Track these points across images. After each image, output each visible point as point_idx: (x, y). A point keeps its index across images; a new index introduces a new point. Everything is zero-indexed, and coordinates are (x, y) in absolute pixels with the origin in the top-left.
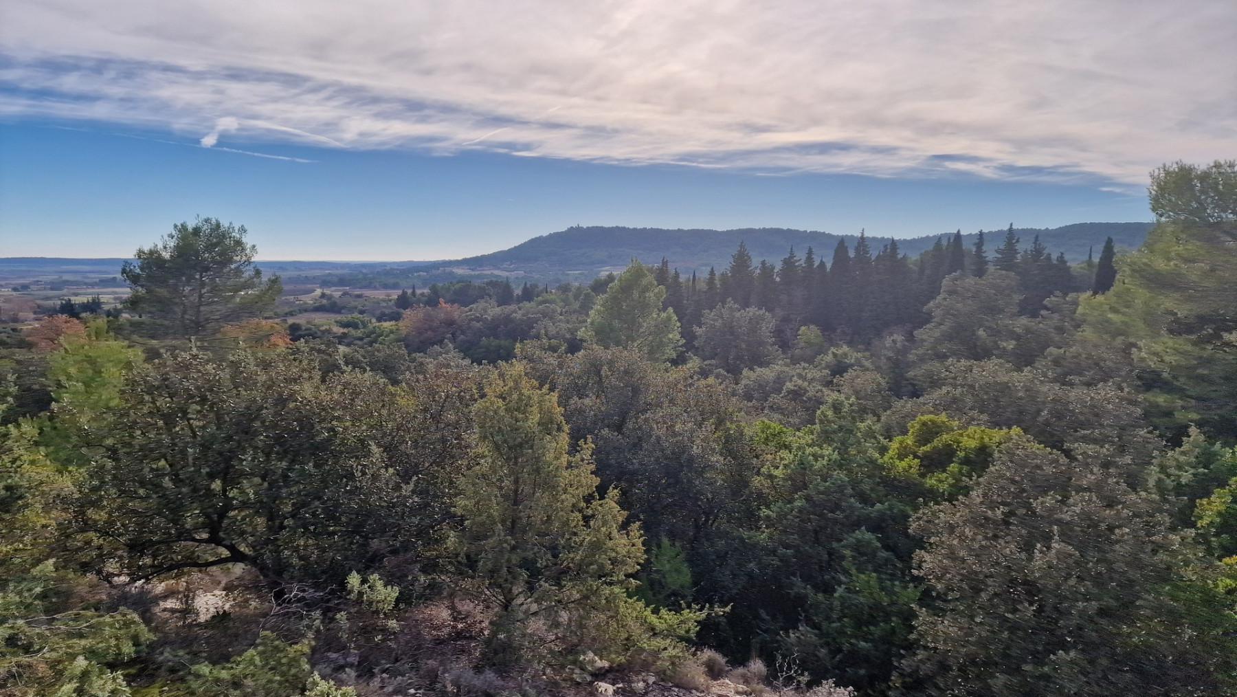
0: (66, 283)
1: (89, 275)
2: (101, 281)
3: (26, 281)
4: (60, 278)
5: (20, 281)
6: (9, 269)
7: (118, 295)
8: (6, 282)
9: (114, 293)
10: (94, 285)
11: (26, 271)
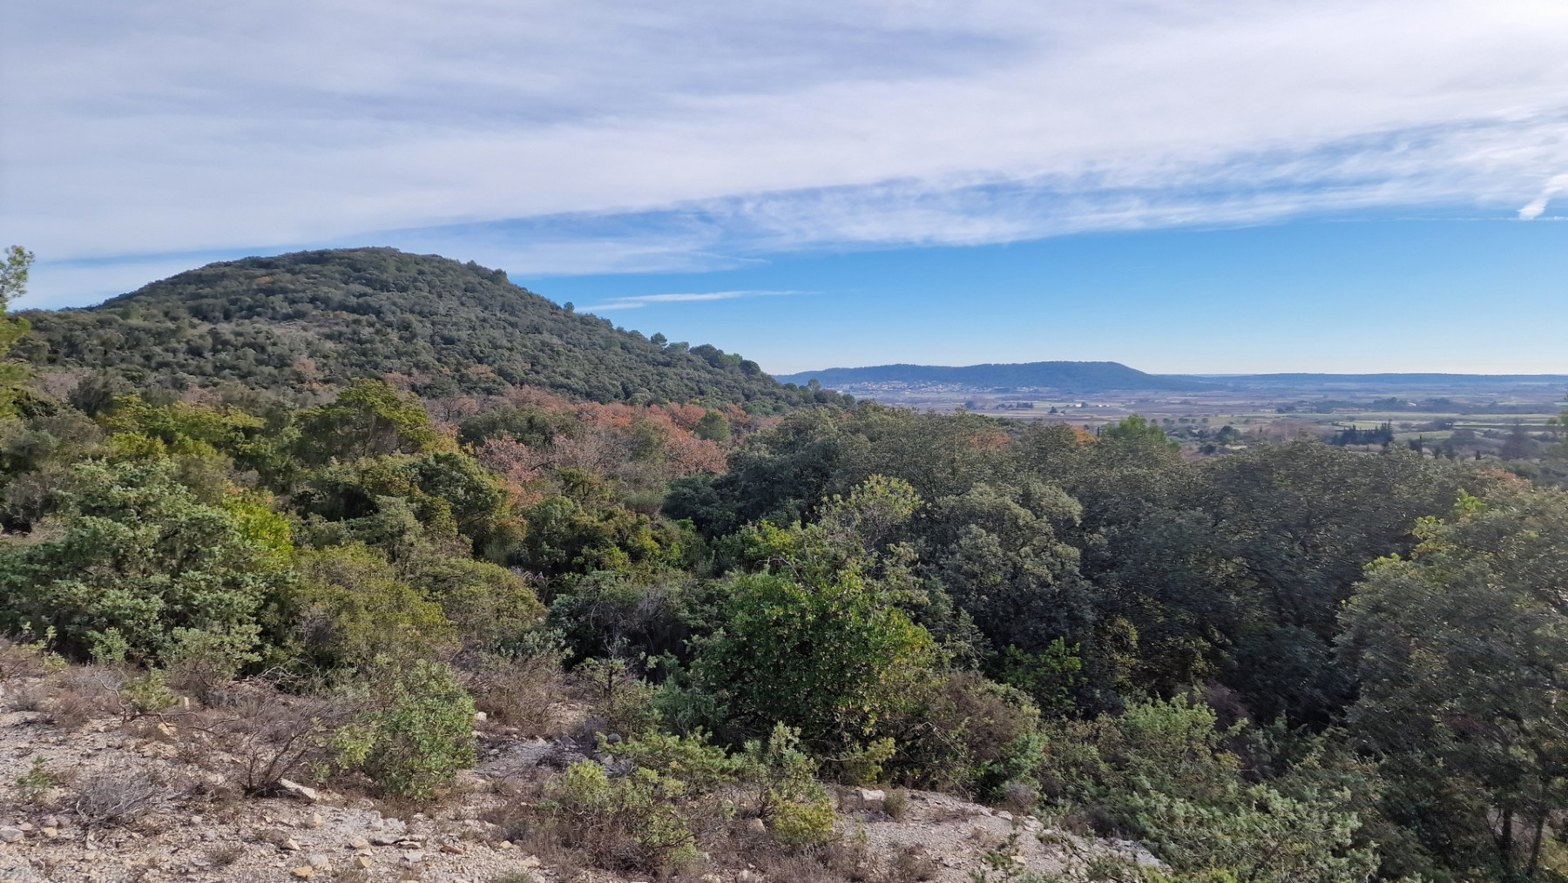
0: (1334, 404)
1: (1357, 394)
2: (1376, 402)
3: (1289, 400)
4: (1325, 397)
5: (1280, 401)
6: (1266, 386)
7: (1403, 422)
8: (1266, 402)
9: (1397, 419)
10: (1367, 407)
11: (1284, 389)
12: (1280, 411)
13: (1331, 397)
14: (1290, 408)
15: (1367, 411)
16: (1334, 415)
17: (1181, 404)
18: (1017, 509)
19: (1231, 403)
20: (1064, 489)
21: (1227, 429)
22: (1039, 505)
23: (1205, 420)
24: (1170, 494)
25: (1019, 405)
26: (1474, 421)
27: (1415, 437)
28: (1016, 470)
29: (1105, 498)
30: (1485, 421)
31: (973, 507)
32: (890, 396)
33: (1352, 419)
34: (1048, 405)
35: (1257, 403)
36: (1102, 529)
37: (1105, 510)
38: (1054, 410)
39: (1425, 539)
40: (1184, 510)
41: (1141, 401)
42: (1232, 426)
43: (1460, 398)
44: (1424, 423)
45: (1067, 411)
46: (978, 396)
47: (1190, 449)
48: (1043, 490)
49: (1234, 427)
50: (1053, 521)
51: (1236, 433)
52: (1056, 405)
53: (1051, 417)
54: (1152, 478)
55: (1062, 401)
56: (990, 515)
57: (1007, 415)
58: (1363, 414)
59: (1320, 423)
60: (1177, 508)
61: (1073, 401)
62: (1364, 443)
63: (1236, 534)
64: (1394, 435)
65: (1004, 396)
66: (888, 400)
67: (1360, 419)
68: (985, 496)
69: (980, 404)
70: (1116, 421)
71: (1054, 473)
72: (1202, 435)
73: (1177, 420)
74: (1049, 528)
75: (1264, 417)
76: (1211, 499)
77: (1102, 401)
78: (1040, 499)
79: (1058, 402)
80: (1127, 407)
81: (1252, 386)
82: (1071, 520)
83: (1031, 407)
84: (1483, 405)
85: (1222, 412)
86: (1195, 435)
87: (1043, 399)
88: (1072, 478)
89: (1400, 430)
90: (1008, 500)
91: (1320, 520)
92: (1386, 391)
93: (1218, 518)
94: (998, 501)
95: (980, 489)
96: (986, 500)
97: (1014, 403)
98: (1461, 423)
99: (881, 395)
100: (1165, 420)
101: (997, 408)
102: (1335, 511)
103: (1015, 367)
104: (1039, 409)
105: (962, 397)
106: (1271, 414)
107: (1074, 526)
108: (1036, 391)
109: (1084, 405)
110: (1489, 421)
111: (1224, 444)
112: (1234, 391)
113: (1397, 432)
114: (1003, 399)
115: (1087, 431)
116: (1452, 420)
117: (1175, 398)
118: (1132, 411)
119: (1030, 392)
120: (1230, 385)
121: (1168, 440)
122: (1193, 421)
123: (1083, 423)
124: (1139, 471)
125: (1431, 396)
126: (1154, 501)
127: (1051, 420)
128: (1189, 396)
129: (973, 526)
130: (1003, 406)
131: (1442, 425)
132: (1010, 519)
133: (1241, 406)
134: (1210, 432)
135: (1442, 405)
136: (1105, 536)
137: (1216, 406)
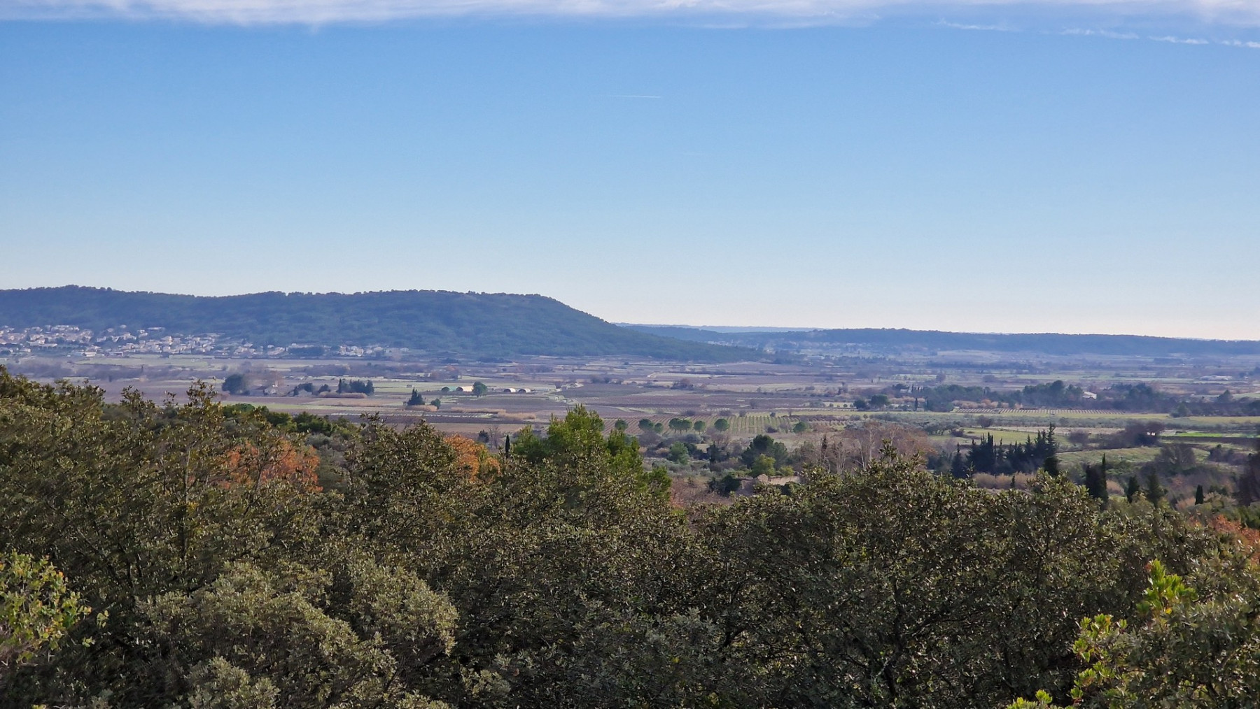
0: (955, 393)
1: (996, 374)
2: (1028, 391)
3: (877, 384)
4: (941, 378)
5: (864, 385)
6: (836, 355)
7: (1074, 430)
8: (835, 386)
9: (1064, 422)
10: (1011, 399)
11: (869, 361)
12: (860, 405)
13: (952, 378)
14: (878, 400)
15: (1012, 407)
16: (956, 414)
17: (674, 388)
18: (318, 620)
19: (769, 387)
20: (422, 573)
21: (761, 443)
22: (368, 609)
23: (720, 424)
24: (640, 579)
25: (342, 387)
26: (1194, 428)
27: (1095, 459)
28: (324, 532)
29: (510, 590)
30: (1211, 429)
31: (219, 618)
32: (48, 361)
33: (986, 423)
34: (403, 387)
35: (819, 388)
36: (501, 660)
37: (508, 618)
38: (416, 399)
39: (1094, 659)
40: (663, 613)
41: (595, 380)
42: (771, 436)
43: (1171, 384)
44: (1109, 431)
45: (444, 401)
46: (254, 363)
47: (691, 484)
48: (378, 575)
49: (775, 438)
50: (398, 646)
51: (778, 450)
52: (420, 387)
53: (409, 413)
54: (604, 546)
55: (433, 379)
56: (258, 633)
57: (317, 407)
58: (1006, 414)
59: (931, 430)
60: (652, 611)
61: (454, 378)
62: (1008, 472)
63: (764, 661)
64: (1059, 456)
65: (310, 364)
66: (43, 371)
67: (1000, 422)
68: (248, 591)
69: (258, 383)
70: (541, 421)
71: (404, 538)
72: (714, 456)
73: (666, 423)
74: (386, 660)
75: (831, 418)
76: (720, 590)
77: (516, 380)
78: (371, 596)
79: (426, 379)
80: (566, 393)
81: (809, 353)
82: (434, 641)
83: (368, 390)
84: (1207, 398)
85: (753, 405)
86: (701, 455)
87: (394, 373)
88: (441, 548)
89: (1070, 445)
90: (298, 599)
91: (919, 627)
92: (1049, 368)
93: (731, 629)
94: (276, 602)
95: (238, 577)
96: (250, 599)
97: (333, 382)
98: (1172, 433)
99: (27, 358)
100: (644, 423)
101: (296, 391)
102: (946, 608)
103: (334, 301)
104: (385, 395)
105: (217, 366)
106: (843, 411)
107: (442, 655)
108: (379, 356)
109: (478, 388)
110: (1218, 428)
111: (755, 475)
112: (778, 362)
113: (1065, 450)
114: (306, 371)
115: (483, 446)
116: (1157, 427)
117: (663, 374)
118: (575, 402)
119: (366, 357)
120: (769, 350)
121: (648, 465)
122: (699, 426)
123: (477, 429)
124: (576, 533)
125: (1123, 380)
126: (606, 597)
127: (408, 421)
128: (694, 372)
129: (220, 662)
130: (308, 387)
131: (1139, 436)
132: (304, 643)
133: (787, 394)
134: (730, 449)
135: (1141, 396)
136: (506, 675)
137: (742, 394)
